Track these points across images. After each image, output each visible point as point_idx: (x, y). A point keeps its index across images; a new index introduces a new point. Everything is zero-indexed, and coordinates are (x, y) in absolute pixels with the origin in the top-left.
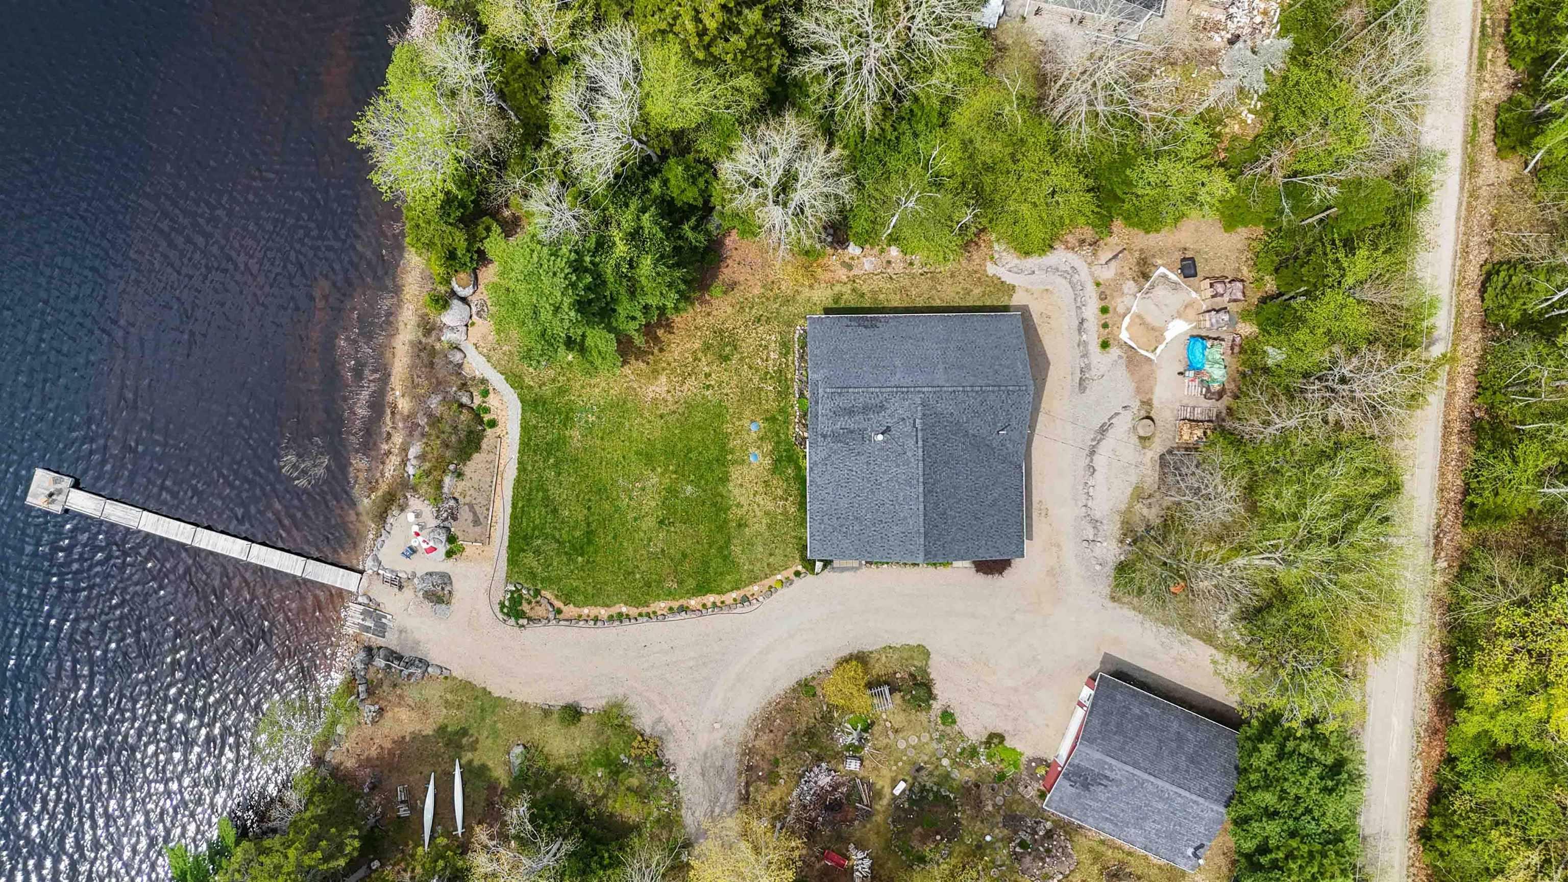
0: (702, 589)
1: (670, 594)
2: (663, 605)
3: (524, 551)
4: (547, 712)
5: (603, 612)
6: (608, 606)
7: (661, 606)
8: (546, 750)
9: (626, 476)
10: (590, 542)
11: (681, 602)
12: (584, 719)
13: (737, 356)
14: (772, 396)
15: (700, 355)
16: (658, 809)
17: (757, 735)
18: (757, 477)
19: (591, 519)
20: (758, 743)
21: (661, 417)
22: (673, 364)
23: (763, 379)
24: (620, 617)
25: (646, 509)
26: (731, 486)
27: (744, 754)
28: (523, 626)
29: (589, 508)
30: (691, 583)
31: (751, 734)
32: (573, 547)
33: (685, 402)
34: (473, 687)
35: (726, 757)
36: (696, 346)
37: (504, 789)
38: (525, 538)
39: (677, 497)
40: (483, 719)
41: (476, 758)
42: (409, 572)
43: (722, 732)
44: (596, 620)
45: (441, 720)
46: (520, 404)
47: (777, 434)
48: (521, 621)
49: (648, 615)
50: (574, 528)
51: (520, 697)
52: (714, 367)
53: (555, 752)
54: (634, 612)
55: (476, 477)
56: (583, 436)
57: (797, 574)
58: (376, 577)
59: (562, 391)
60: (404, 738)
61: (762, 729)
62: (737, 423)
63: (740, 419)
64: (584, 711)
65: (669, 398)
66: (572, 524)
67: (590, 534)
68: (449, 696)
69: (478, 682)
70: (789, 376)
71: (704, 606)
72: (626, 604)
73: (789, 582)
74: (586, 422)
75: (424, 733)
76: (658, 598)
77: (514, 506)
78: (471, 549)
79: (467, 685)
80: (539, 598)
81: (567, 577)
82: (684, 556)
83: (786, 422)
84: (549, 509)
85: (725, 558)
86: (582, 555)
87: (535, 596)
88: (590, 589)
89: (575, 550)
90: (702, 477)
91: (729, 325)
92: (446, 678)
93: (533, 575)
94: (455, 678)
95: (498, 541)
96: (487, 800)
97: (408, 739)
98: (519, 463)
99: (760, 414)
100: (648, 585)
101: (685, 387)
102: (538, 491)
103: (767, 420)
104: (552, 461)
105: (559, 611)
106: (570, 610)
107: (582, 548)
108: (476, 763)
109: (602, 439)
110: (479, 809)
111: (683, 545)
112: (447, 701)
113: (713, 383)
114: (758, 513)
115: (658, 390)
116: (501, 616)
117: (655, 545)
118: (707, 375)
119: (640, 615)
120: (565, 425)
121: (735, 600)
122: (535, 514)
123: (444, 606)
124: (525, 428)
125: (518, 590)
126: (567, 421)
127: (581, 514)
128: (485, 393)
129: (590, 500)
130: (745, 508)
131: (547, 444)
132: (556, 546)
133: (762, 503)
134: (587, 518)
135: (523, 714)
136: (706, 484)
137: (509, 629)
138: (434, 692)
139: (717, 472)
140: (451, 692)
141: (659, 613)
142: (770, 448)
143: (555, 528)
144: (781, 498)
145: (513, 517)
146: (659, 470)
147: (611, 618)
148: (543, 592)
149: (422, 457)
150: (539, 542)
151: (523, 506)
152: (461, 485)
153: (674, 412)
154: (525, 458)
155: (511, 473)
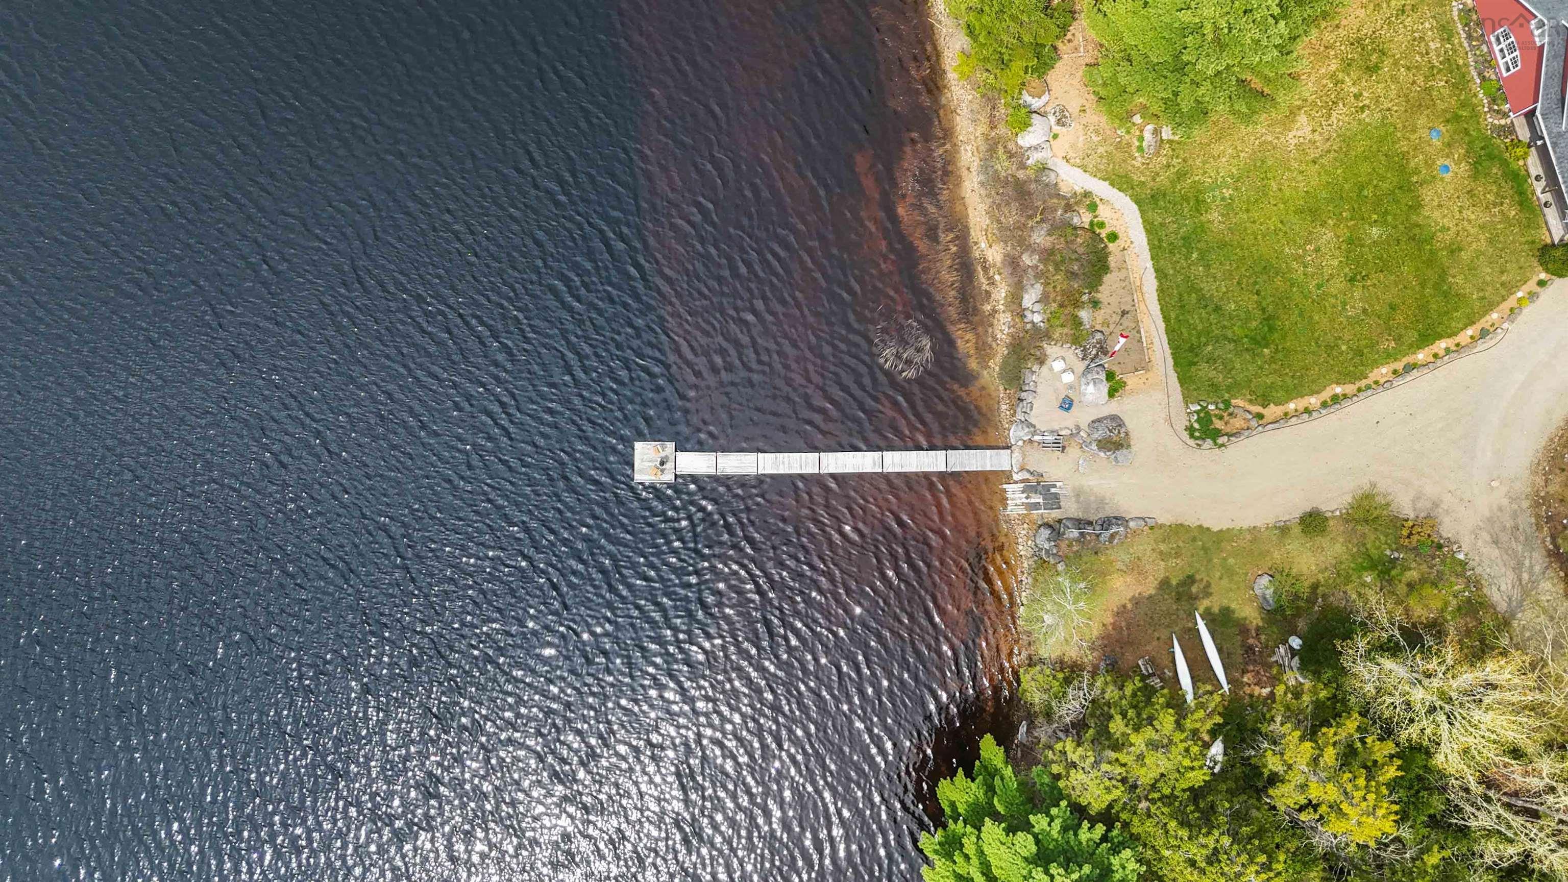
0: (1426, 339)
1: (1389, 356)
2: (1384, 370)
3: (1195, 364)
4: (1284, 530)
5: (1313, 401)
6: (1318, 392)
7: (1383, 371)
8: (1294, 572)
9: (1291, 242)
10: (1271, 329)
11: (1405, 360)
12: (1331, 523)
13: (1388, 62)
14: (1446, 92)
15: (1340, 76)
16: (1455, 596)
17: (1546, 481)
18: (1456, 189)
19: (1264, 304)
20: (1552, 489)
21: (1314, 162)
22: (1310, 99)
23: (1430, 75)
24: (1335, 399)
25: (1327, 271)
26: (1426, 212)
27: (1537, 505)
28: (1223, 445)
29: (1258, 293)
30: (1413, 336)
31: (1540, 481)
32: (1253, 340)
33: (1339, 136)
34: (1188, 529)
35: (1515, 515)
36: (1333, 67)
37: (1258, 629)
38: (1191, 349)
39: (1362, 246)
40: (1210, 560)
41: (1214, 603)
42: (1072, 427)
43: (1504, 489)
44: (1307, 411)
45: (1161, 575)
46: (1135, 207)
47: (1466, 132)
48: (1220, 441)
49: (1368, 387)
50: (1248, 320)
51: (1246, 523)
52: (1364, 83)
53: (1305, 570)
54: (1350, 389)
55: (1114, 300)
56: (1223, 215)
57: (1541, 283)
58: (1028, 447)
59: (1181, 175)
60: (1124, 606)
61: (1551, 472)
62: (1413, 137)
63: (1414, 131)
64: (1329, 514)
65: (1317, 137)
66: (1243, 316)
67: (1269, 320)
68: (1162, 547)
69: (1191, 521)
70: (1461, 62)
71: (1436, 356)
72: (1338, 383)
73: (1532, 296)
74: (1223, 199)
75: (1146, 595)
76: (1376, 364)
77: (1166, 319)
78: (1132, 381)
79: (1178, 529)
80: (1231, 410)
81: (1256, 376)
82: (1393, 307)
83: (1475, 115)
84: (1209, 309)
85: (1446, 295)
86: (1266, 346)
87: (1227, 409)
88: (1288, 380)
89: (1257, 343)
90: (1386, 213)
91: (1366, 30)
92: (1152, 528)
93: (1214, 387)
94: (1162, 526)
95: (1161, 362)
96: (1242, 646)
97: (1129, 606)
98: (1156, 271)
99: (1438, 117)
100: (1359, 353)
101: (1333, 119)
102: (1189, 294)
103: (1448, 121)
104: (1195, 255)
105: (1260, 416)
106: (1272, 411)
107: (1264, 338)
108: (1216, 610)
109: (1248, 211)
110: (1238, 659)
111: (1388, 297)
112: (1161, 553)
113: (1367, 102)
114: (1472, 231)
115: (1299, 133)
116: (1192, 442)
117: (1354, 307)
118: (1357, 97)
119: (1359, 390)
120: (1198, 210)
121: (1472, 337)
122: (1194, 319)
123: (1124, 451)
124: (1150, 229)
125: (1204, 408)
126: (1199, 205)
127: (1250, 301)
128: (1093, 207)
129: (1256, 283)
130: (1454, 229)
131: (1183, 238)
132: (1232, 346)
133: (1473, 217)
134: (1259, 303)
135: (1254, 540)
136: (1394, 219)
137: (1208, 452)
138: (1144, 547)
139: (1404, 201)
140: (1164, 542)
141: (1382, 381)
142: (1462, 151)
143: (1224, 327)
144: (1495, 205)
145: (1170, 331)
146: (1330, 222)
147: (1324, 405)
148: (1233, 401)
149: (1044, 299)
150: (1210, 348)
151: (1177, 317)
152: (1100, 315)
153: (1329, 151)
154: (1162, 262)
155: (1151, 284)
